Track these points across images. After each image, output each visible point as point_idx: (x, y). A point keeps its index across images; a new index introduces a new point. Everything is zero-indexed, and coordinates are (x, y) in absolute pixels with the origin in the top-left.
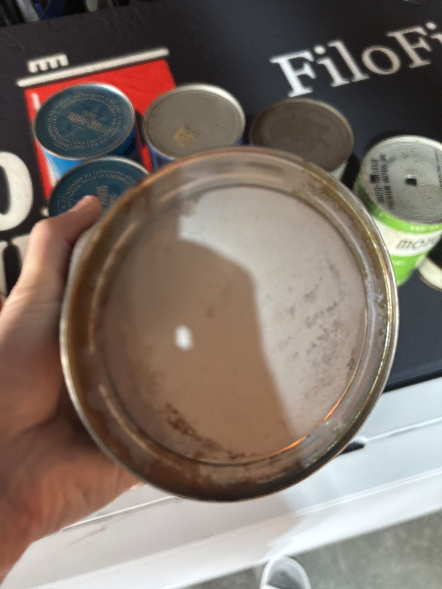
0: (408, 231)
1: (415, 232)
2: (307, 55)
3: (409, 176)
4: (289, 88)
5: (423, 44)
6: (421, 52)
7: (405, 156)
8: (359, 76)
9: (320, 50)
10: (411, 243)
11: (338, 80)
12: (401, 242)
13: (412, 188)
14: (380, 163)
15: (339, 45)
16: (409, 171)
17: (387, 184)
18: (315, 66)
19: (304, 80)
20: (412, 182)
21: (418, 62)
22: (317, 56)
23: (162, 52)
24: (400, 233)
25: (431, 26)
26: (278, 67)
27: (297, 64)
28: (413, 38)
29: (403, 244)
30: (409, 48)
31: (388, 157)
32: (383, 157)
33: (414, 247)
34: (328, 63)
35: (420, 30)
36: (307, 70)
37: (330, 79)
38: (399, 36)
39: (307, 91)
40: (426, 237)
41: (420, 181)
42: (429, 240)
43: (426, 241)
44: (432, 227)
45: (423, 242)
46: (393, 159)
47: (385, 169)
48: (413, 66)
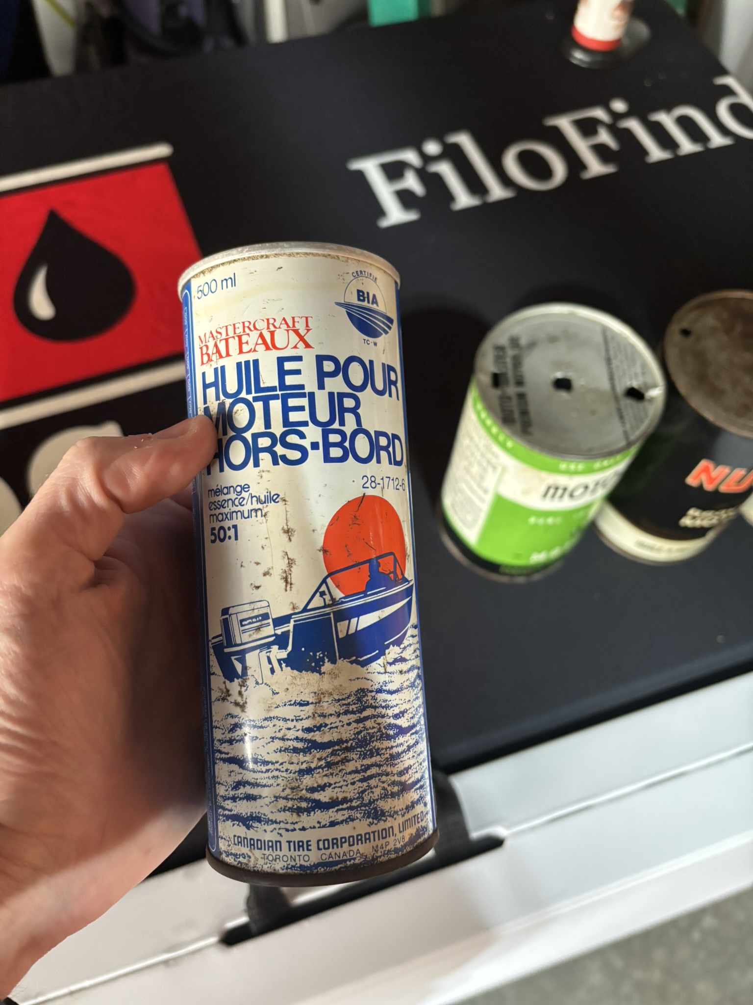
0: (557, 471)
1: (568, 472)
2: (410, 156)
3: (559, 375)
4: (380, 212)
5: (604, 137)
6: (601, 151)
7: (553, 339)
8: (497, 192)
9: (432, 148)
10: (565, 489)
11: (463, 199)
12: (549, 488)
13: (563, 395)
14: (510, 352)
15: (464, 141)
16: (558, 365)
17: (520, 390)
18: (423, 175)
19: (406, 198)
20: (563, 384)
21: (595, 167)
22: (427, 159)
23: (161, 150)
24: (544, 475)
25: (619, 106)
26: (360, 175)
27: (393, 172)
28: (588, 128)
29: (552, 491)
30: (581, 145)
31: (523, 341)
32: (515, 342)
33: (571, 495)
34: (445, 169)
35: (599, 113)
36: (411, 182)
37: (449, 197)
38: (565, 123)
39: (411, 216)
40: (590, 479)
41: (578, 382)
42: (597, 484)
43: (591, 487)
44: (597, 465)
45: (586, 487)
46: (532, 345)
47: (517, 362)
48: (588, 175)
